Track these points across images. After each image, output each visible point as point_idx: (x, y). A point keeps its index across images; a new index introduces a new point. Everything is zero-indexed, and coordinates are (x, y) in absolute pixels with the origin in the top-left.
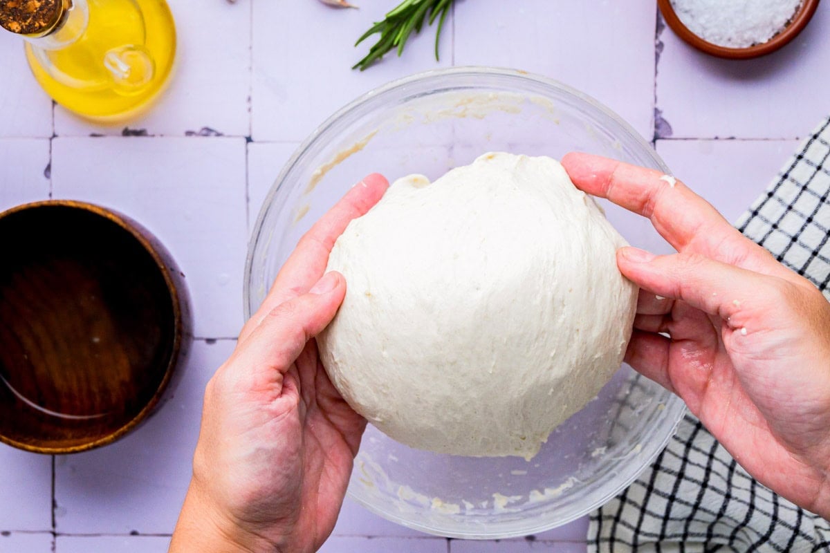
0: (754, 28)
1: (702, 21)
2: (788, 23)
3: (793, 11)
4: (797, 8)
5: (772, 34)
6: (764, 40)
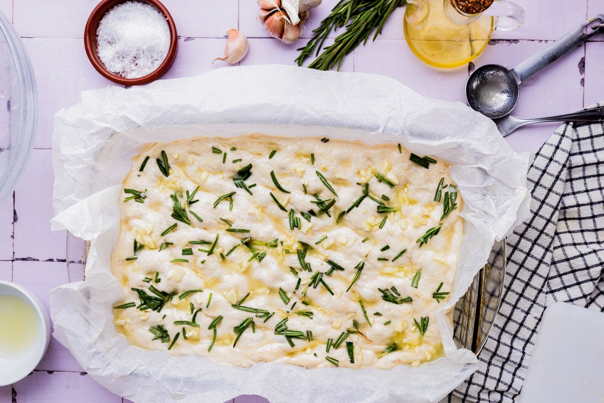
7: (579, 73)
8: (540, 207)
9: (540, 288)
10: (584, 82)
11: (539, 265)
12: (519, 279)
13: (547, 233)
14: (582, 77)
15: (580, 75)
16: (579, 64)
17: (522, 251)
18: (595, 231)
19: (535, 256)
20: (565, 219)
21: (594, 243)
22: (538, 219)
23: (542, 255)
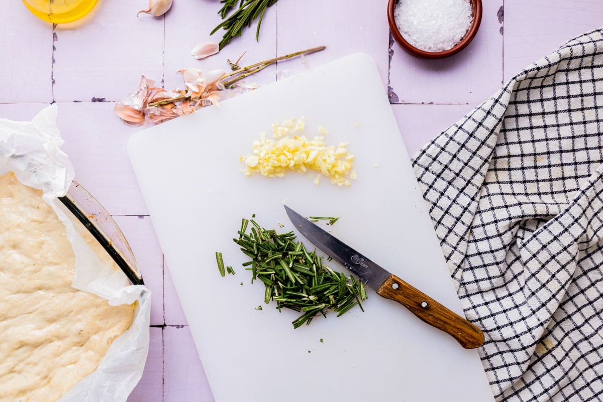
0: (443, 42)
1: (415, 38)
2: (462, 39)
3: (465, 32)
4: (467, 31)
5: (453, 45)
6: (449, 48)
7: (498, 21)
8: (471, 158)
9: (461, 236)
10: (503, 30)
11: (463, 213)
12: (443, 225)
13: (474, 183)
14: (501, 25)
15: (499, 24)
16: (498, 13)
17: (448, 197)
18: (524, 183)
19: (461, 203)
20: (496, 170)
21: (522, 194)
22: (467, 169)
23: (467, 203)
